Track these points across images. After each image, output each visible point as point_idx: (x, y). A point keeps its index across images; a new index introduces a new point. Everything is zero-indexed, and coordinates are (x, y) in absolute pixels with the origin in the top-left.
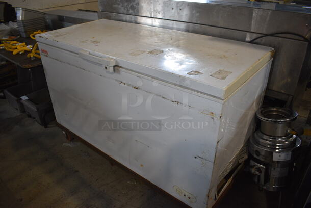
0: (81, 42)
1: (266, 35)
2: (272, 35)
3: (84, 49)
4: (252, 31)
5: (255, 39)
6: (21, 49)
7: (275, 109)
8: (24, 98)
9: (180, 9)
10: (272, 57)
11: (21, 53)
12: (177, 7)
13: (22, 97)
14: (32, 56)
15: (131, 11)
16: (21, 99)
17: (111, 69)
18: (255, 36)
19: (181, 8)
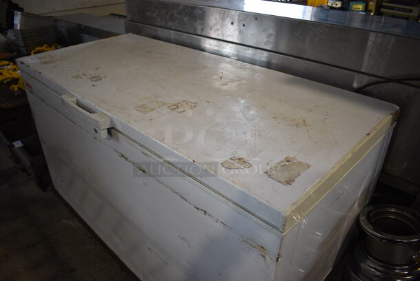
0: (73, 77)
1: (388, 80)
2: (399, 81)
3: (71, 92)
4: (363, 70)
5: (365, 86)
6: (8, 76)
7: (393, 210)
8: (18, 144)
9: (244, 25)
10: (394, 120)
11: (5, 82)
12: (239, 21)
13: (14, 143)
14: (16, 89)
15: (170, 24)
16: (13, 146)
17: (104, 134)
18: (366, 79)
19: (244, 23)
